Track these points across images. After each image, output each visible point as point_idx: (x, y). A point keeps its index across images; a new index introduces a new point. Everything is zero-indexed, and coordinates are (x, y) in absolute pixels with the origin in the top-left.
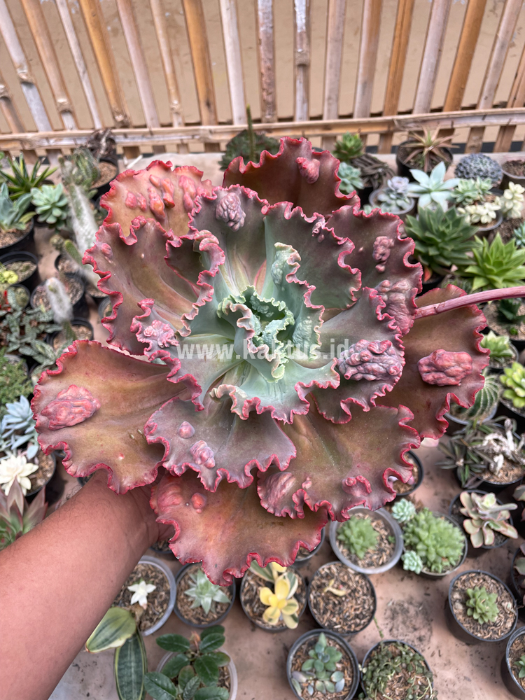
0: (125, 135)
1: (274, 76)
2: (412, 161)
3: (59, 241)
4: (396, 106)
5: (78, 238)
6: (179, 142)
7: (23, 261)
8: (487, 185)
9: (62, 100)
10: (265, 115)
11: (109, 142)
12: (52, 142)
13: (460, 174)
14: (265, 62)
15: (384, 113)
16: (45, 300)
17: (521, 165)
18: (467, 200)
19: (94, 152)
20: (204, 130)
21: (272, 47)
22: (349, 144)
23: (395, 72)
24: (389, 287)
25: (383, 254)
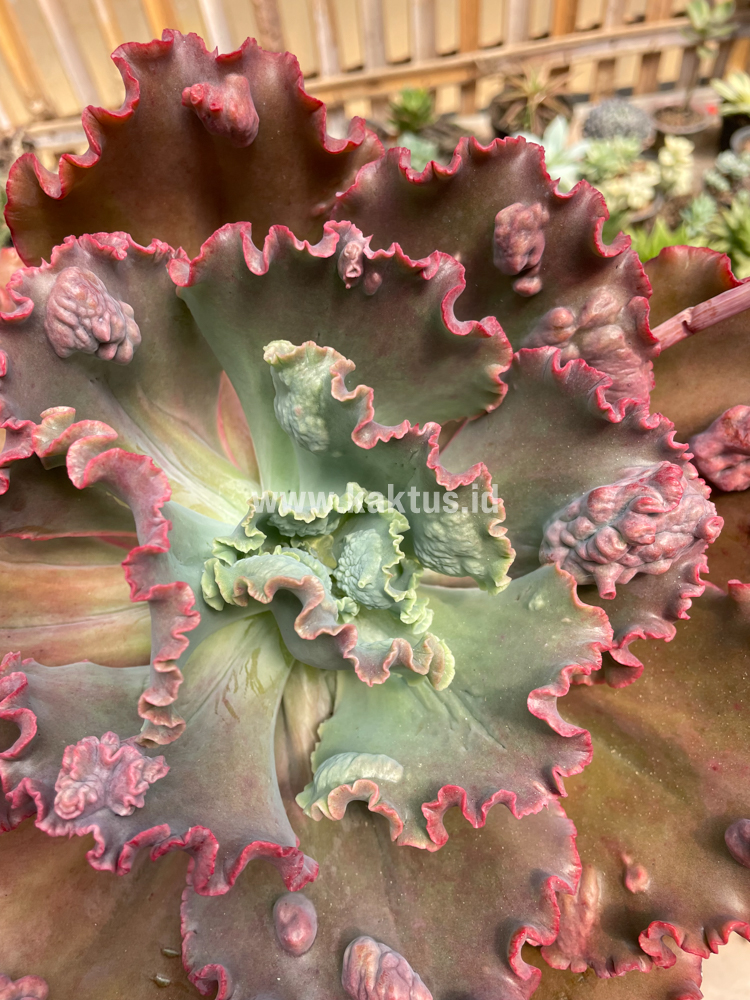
24: (574, 324)
25: (531, 252)
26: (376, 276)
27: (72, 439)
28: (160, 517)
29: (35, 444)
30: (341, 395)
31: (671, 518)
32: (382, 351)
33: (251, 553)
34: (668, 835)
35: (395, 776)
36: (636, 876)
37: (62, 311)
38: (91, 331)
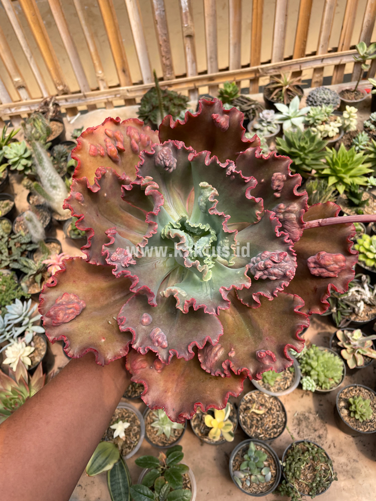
0: (66, 100)
1: (169, 46)
2: (275, 97)
3: (28, 183)
4: (259, 58)
5: (42, 179)
6: (106, 101)
7: (4, 200)
8: (330, 109)
9: (17, 79)
10: (166, 75)
11: (55, 106)
12: (13, 110)
13: (310, 103)
14: (162, 36)
15: (251, 65)
16: (23, 227)
17: (352, 92)
18: (317, 121)
19: (45, 115)
20: (123, 90)
21: (165, 25)
22: (229, 90)
23: (256, 35)
24: (284, 209)
25: (279, 186)
26: (234, 176)
27: (149, 184)
28: (159, 208)
29: (142, 182)
30: (211, 200)
31: (279, 266)
32: (231, 195)
33: (176, 228)
34: (246, 349)
35: (184, 295)
36: (232, 353)
37: (160, 156)
38: (164, 163)
